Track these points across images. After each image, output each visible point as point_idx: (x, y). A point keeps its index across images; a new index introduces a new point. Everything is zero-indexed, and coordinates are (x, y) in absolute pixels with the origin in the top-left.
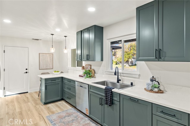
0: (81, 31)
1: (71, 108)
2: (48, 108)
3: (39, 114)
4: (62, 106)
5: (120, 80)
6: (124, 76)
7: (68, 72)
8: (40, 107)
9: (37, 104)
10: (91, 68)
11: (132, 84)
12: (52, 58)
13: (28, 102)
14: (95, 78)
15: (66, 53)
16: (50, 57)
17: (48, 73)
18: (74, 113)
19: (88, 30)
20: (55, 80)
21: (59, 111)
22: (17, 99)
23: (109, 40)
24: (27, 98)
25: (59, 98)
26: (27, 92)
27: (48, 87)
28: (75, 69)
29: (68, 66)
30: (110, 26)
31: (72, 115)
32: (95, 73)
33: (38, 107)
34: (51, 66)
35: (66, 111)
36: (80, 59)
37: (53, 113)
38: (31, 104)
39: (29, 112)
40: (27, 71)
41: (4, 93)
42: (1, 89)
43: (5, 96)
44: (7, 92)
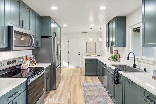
0: (109, 23)
1: (100, 82)
2: (86, 78)
3: (80, 80)
4: (95, 79)
5: (136, 65)
6: (141, 62)
7: (104, 56)
8: (82, 77)
9: (81, 75)
10: (117, 53)
11: (145, 70)
12: (95, 45)
13: (78, 72)
14: (120, 62)
15: (101, 41)
16: (94, 45)
17: (90, 56)
18: (100, 86)
19: (112, 21)
20: (92, 61)
21: (91, 82)
22: (74, 70)
23: (130, 27)
24: (78, 70)
25: (94, 74)
26: (80, 67)
27: (86, 64)
28: (108, 54)
29: (105, 51)
30: (130, 14)
31: (98, 86)
32: (120, 57)
33: (81, 76)
34: (94, 51)
35: (96, 83)
36: (108, 45)
37: (87, 82)
38: (78, 74)
39: (75, 78)
40: (79, 53)
41: (69, 65)
42: (67, 63)
43: (69, 67)
44: (70, 65)
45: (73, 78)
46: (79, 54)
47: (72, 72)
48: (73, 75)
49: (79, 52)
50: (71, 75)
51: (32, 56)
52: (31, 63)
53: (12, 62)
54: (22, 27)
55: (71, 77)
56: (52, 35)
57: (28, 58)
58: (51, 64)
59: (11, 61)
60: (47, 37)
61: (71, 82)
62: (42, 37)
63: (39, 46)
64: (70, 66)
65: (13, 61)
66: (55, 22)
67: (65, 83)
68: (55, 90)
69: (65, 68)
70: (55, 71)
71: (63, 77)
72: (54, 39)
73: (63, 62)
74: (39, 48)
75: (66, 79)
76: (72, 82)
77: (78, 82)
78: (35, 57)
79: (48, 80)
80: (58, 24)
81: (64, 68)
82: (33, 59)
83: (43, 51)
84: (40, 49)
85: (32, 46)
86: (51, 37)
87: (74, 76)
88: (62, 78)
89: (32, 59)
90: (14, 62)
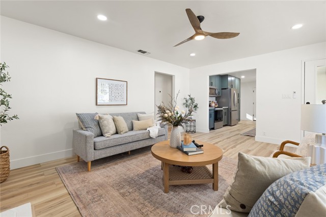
41: (253, 118)
42: (252, 115)
43: (254, 120)
51: (216, 102)
56: (229, 87)
58: (227, 107)
60: (225, 89)
62: (222, 89)
63: (220, 95)
70: (231, 113)
72: (230, 90)
73: (247, 114)
74: (220, 97)
78: (218, 102)
79: (226, 117)
83: (223, 100)
85: (216, 94)
86: (228, 89)
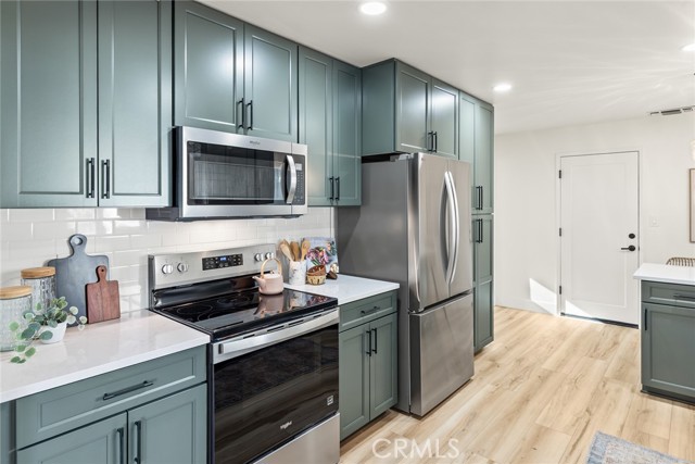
3: (588, 410)
8: (618, 391)
9: (620, 376)
13: (604, 357)
24: (616, 343)
26: (636, 326)
27: (655, 320)
33: (612, 386)
37: (640, 438)
38: (600, 368)
40: (633, 242)
41: (561, 304)
42: (553, 290)
43: (563, 314)
44: (568, 304)
45: (552, 382)
46: (632, 248)
47: (565, 346)
48: (561, 364)
49: (632, 236)
50: (548, 365)
51: (325, 244)
52: (310, 272)
53: (224, 262)
54: (244, 126)
55: (544, 379)
56: (407, 146)
57: (304, 252)
58: (396, 286)
59: (219, 258)
60: (385, 158)
61: (526, 400)
62: (365, 160)
63: (349, 200)
64: (570, 308)
65: (227, 257)
66: (430, 83)
67: (491, 398)
68: (419, 417)
69: (536, 316)
71: (499, 362)
73: (531, 281)
74: (356, 209)
75: (512, 377)
76: (533, 404)
77: (568, 418)
78: (340, 246)
80: (459, 90)
81: (532, 312)
82: (328, 255)
84: (359, 213)
85: (290, 200)
86: (403, 157)
87: (565, 370)
88: (492, 366)
89: (325, 256)
90: (235, 260)
